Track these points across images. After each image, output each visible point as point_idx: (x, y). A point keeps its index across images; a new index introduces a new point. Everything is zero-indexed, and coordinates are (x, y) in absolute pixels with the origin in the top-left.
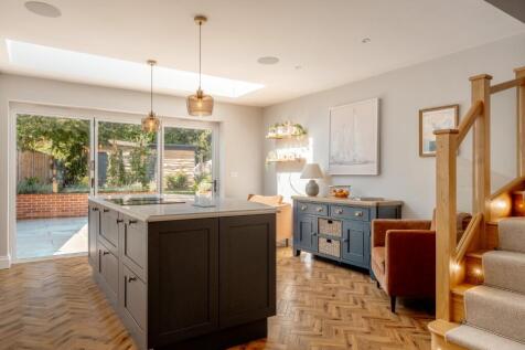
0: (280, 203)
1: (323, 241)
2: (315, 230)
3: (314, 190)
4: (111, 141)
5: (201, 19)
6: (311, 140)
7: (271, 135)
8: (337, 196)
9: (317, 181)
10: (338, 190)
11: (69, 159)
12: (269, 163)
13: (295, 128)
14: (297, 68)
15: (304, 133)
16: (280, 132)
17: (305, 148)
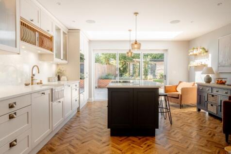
0: (193, 86)
1: (209, 105)
2: (206, 99)
3: (209, 80)
4: (134, 59)
5: (136, 13)
6: (210, 55)
7: (191, 53)
8: (217, 83)
9: (210, 75)
10: (220, 80)
11: (122, 66)
12: (191, 67)
13: (201, 50)
14: (192, 22)
15: (207, 52)
16: (195, 52)
17: (207, 59)
